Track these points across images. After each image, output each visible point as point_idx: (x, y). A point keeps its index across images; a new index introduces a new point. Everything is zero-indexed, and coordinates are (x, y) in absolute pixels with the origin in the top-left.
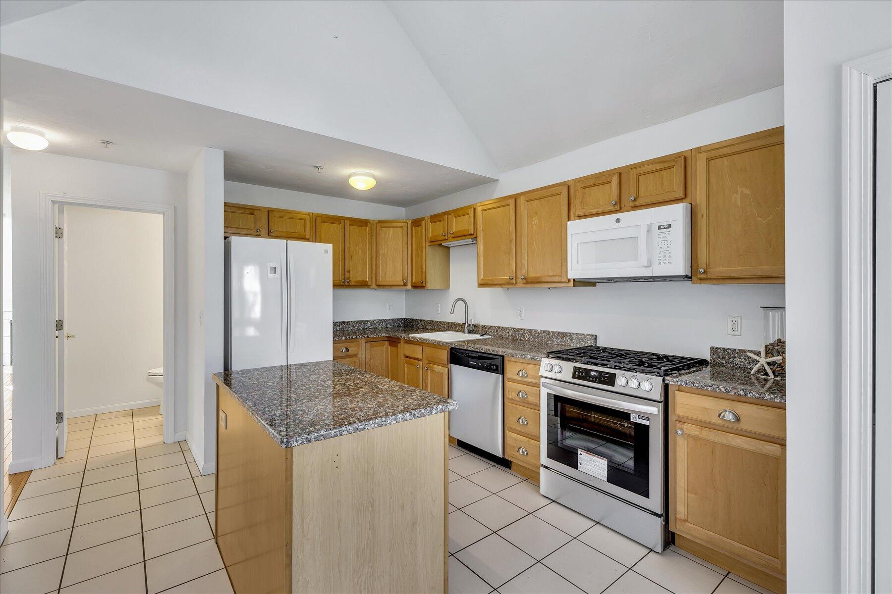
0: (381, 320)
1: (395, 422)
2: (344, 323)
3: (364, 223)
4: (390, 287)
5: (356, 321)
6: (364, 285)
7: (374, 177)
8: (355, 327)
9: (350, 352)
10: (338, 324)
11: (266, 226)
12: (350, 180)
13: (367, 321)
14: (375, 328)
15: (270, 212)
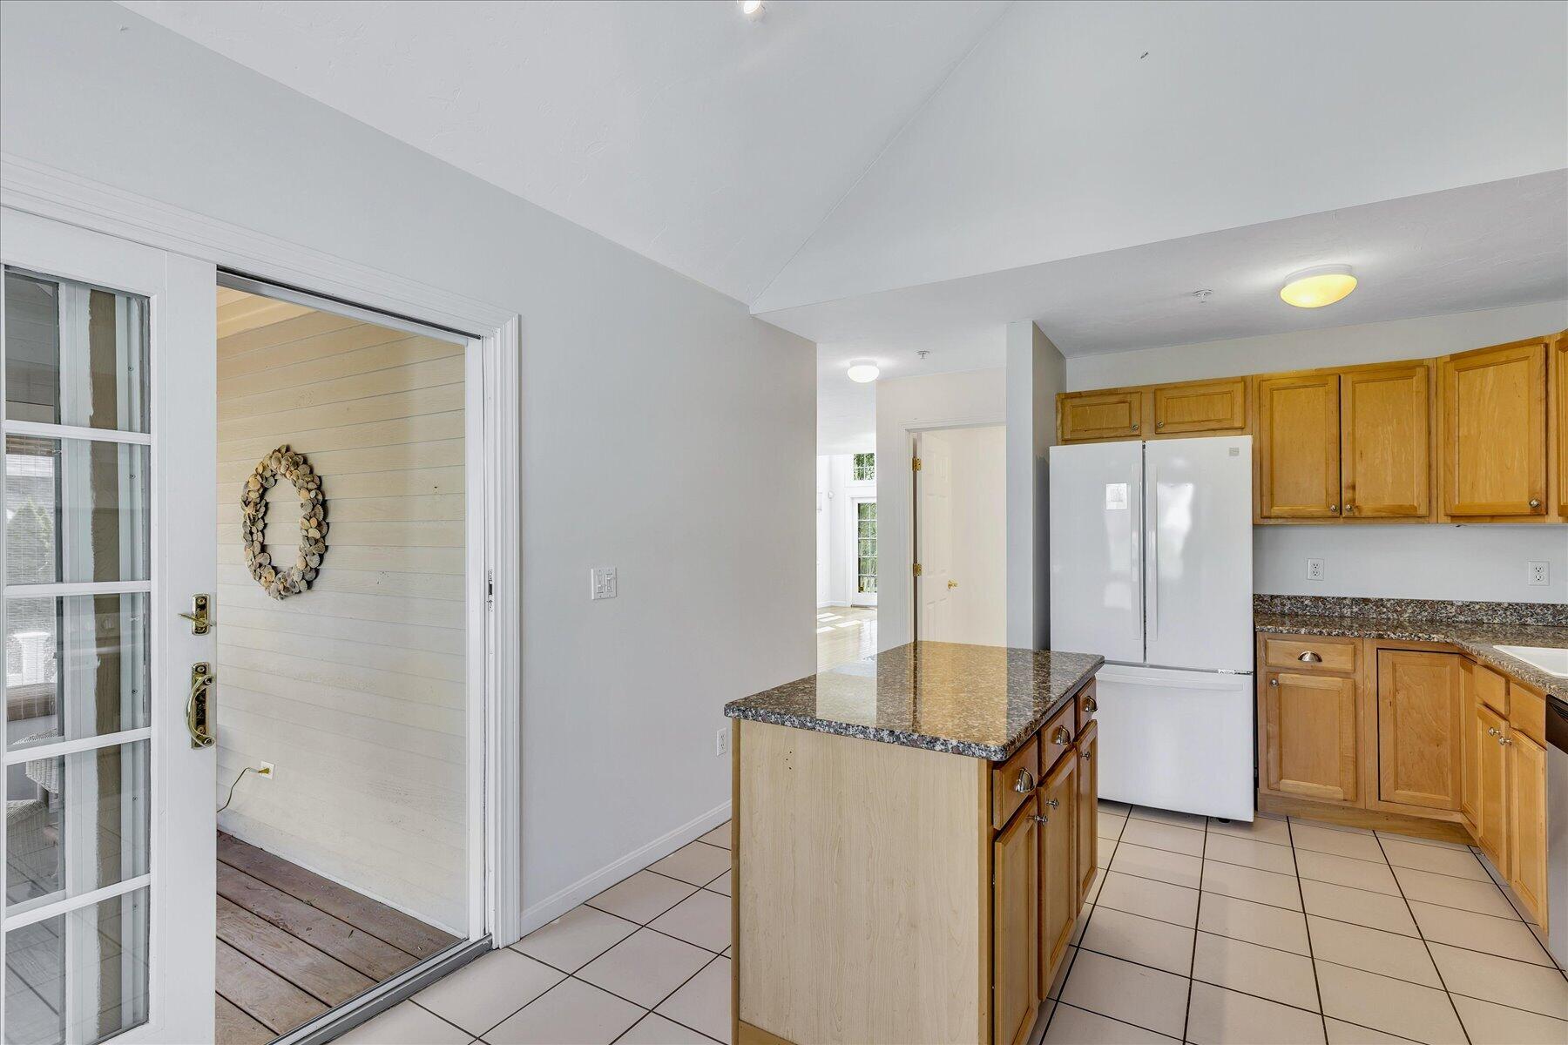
0: (1499, 604)
1: (862, 736)
2: (1366, 601)
3: (1403, 370)
4: (1488, 519)
5: (1403, 600)
6: (1403, 515)
7: (1349, 271)
8: (1400, 614)
9: (1324, 664)
10: (1347, 602)
11: (1152, 416)
12: (1282, 293)
13: (1443, 602)
14: (1473, 623)
15: (1158, 390)
